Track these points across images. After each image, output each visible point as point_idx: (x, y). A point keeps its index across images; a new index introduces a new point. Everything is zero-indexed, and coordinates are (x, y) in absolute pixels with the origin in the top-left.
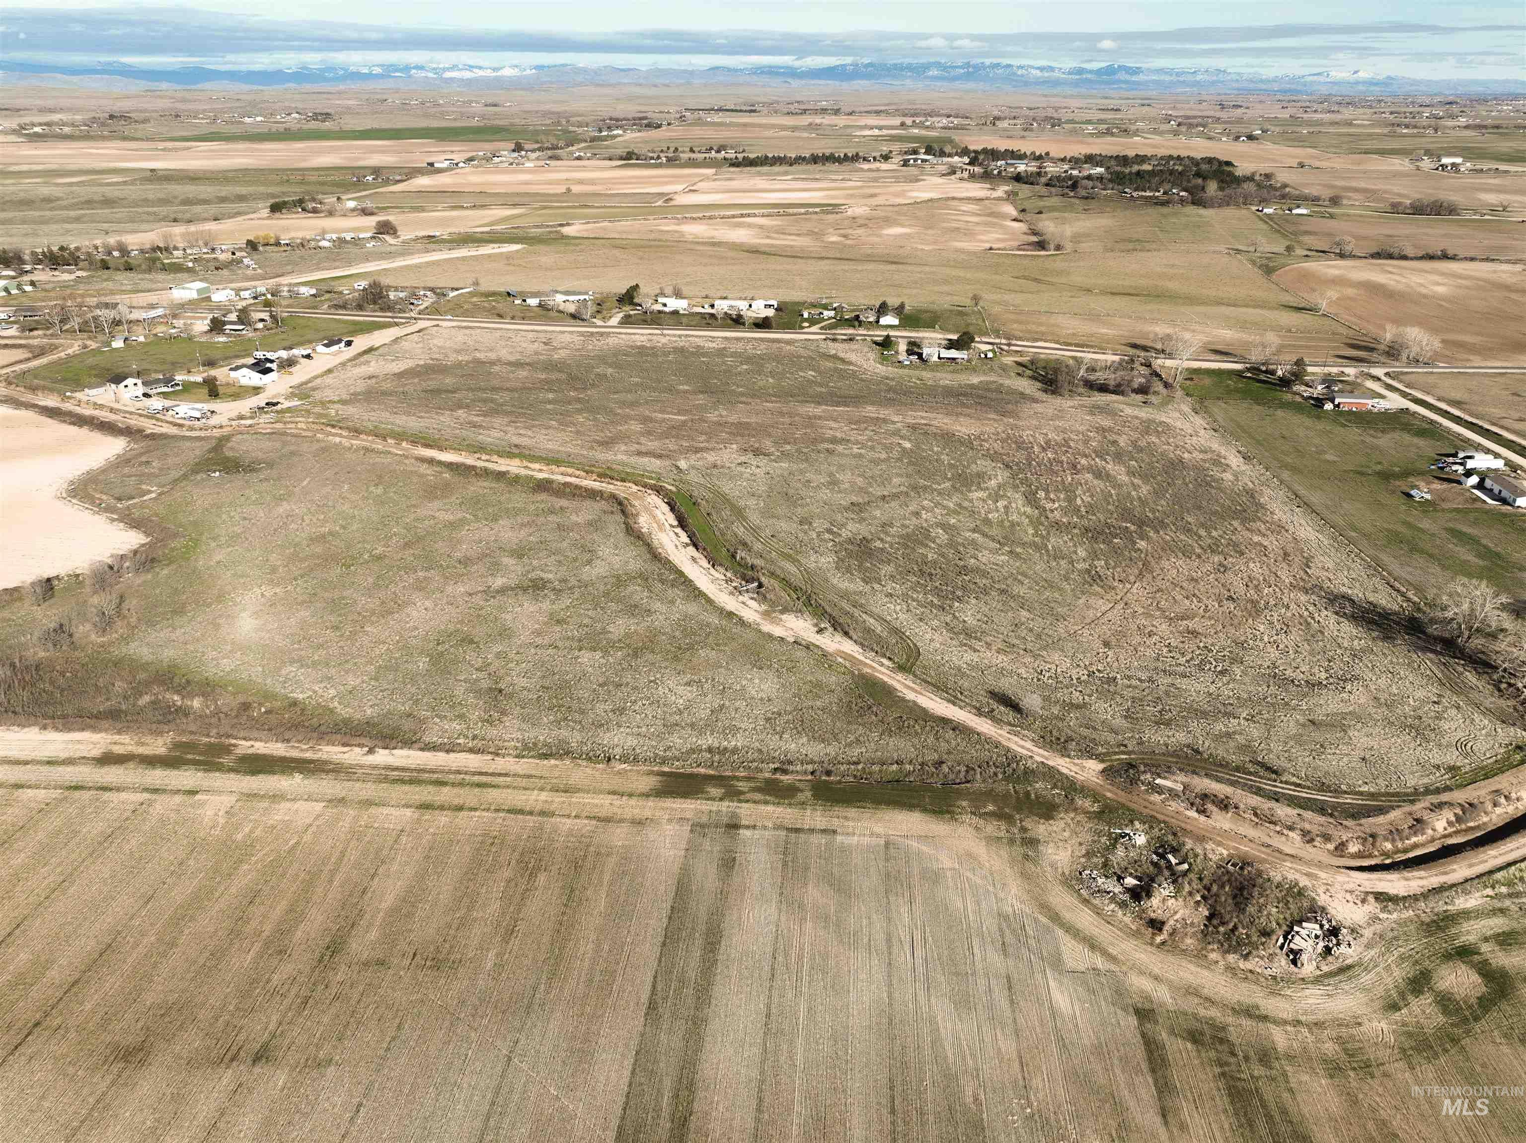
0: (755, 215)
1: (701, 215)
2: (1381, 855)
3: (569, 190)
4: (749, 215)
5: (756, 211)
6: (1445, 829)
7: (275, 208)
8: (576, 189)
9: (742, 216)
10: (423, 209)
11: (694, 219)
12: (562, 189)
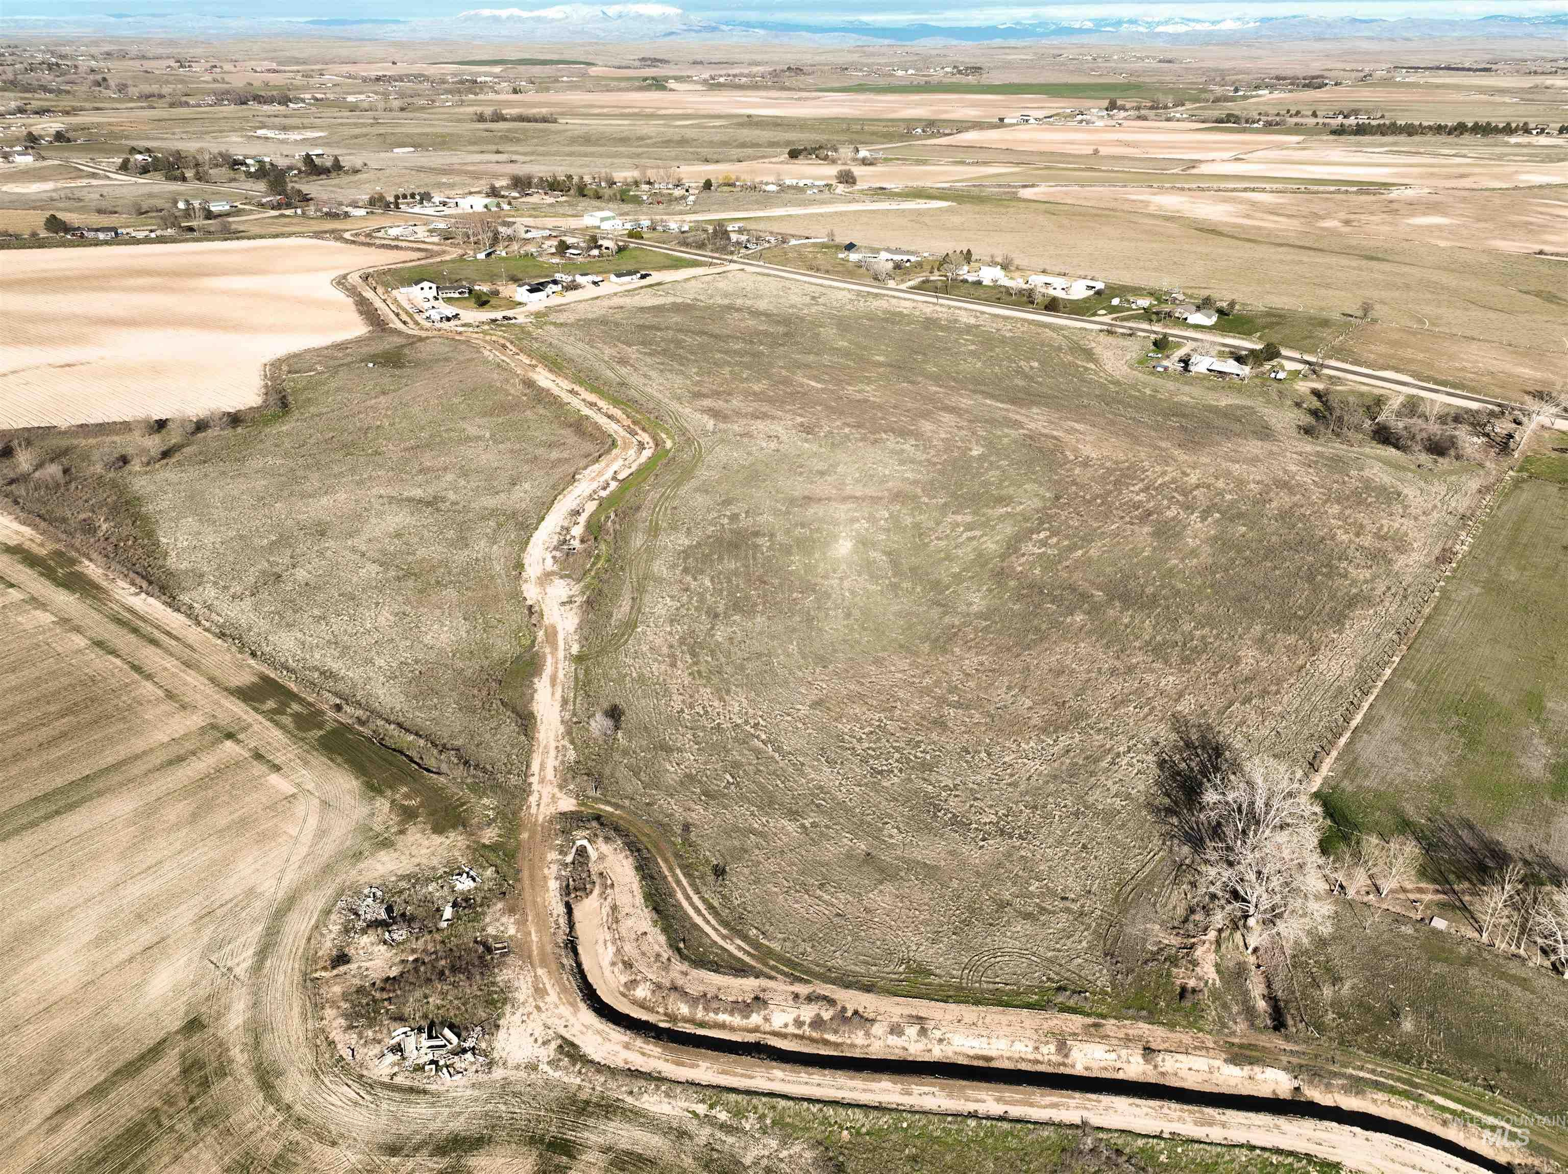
0: (1263, 190)
1: (1194, 186)
2: (666, 1014)
3: (1096, 152)
4: (1253, 190)
5: (1268, 186)
6: (786, 1025)
7: (794, 154)
8: (1103, 151)
9: (1245, 190)
10: (924, 162)
11: (1183, 189)
12: (1089, 150)
